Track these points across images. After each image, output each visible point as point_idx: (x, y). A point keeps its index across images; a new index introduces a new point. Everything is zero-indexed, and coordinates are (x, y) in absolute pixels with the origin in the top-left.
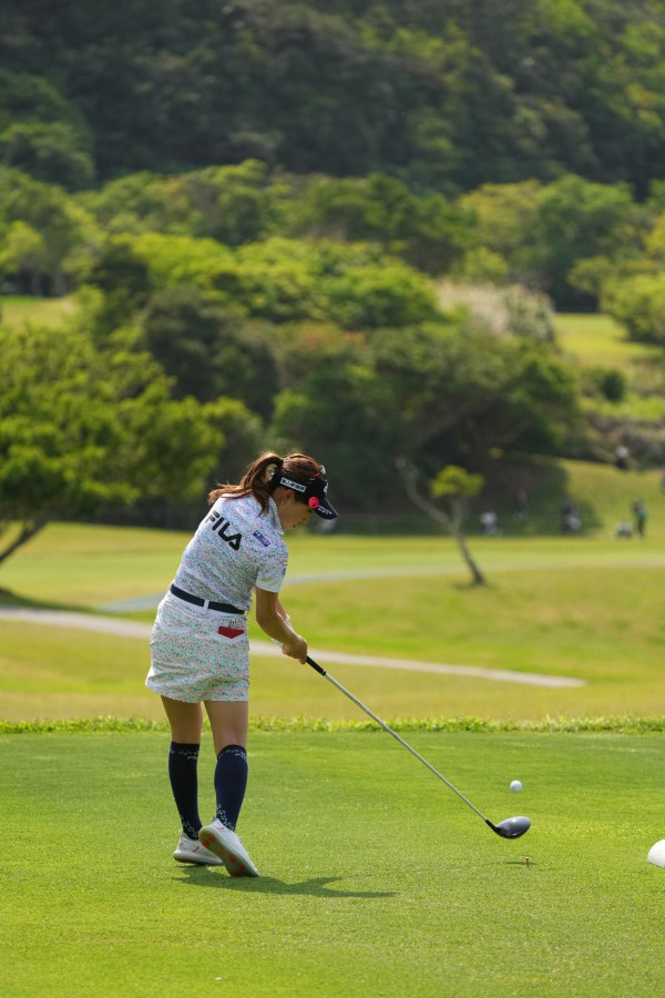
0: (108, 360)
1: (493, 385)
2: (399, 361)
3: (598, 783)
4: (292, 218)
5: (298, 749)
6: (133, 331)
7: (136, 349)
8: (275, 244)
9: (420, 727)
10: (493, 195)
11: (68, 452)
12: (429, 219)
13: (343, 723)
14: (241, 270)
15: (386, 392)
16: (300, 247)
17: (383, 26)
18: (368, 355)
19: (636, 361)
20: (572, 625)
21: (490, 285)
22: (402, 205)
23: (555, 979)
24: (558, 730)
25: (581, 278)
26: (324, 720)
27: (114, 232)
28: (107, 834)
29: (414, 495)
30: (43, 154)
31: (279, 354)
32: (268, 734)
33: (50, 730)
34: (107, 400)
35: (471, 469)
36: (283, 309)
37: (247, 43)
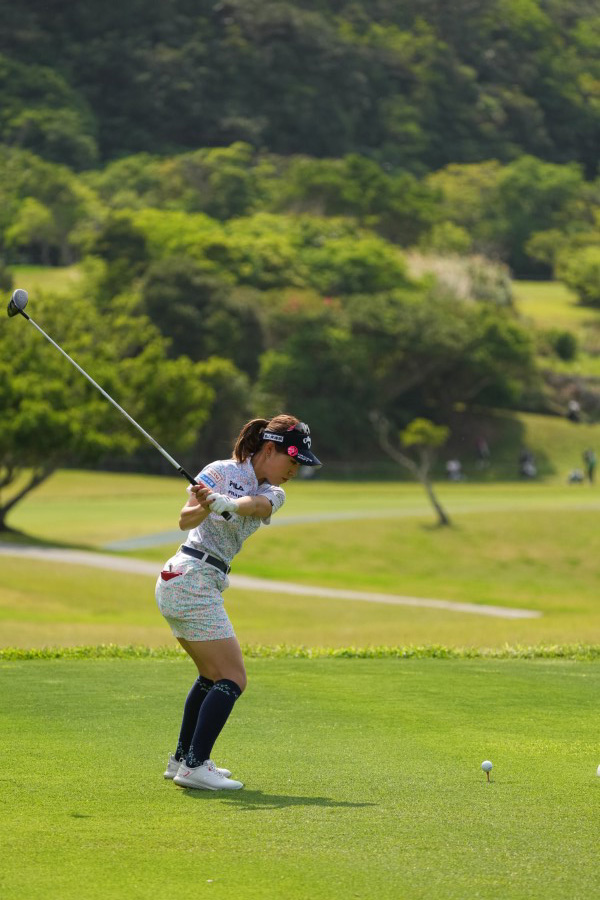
0: (110, 324)
1: (458, 346)
2: (371, 324)
3: (552, 705)
4: (276, 195)
5: (281, 674)
6: (133, 297)
7: (135, 313)
8: (260, 218)
9: (392, 654)
10: (457, 174)
11: (74, 406)
12: (399, 196)
13: (322, 651)
14: (230, 242)
15: (360, 352)
16: (283, 221)
17: (358, 21)
18: (344, 319)
19: (586, 324)
20: (529, 562)
21: (455, 255)
22: (375, 183)
23: (513, 882)
24: (516, 657)
25: (537, 249)
26: (304, 648)
27: (115, 208)
28: (109, 749)
29: (386, 445)
30: (51, 137)
31: (264, 317)
33: (58, 656)
34: (109, 360)
35: (437, 421)
36: (268, 277)
37: (236, 37)
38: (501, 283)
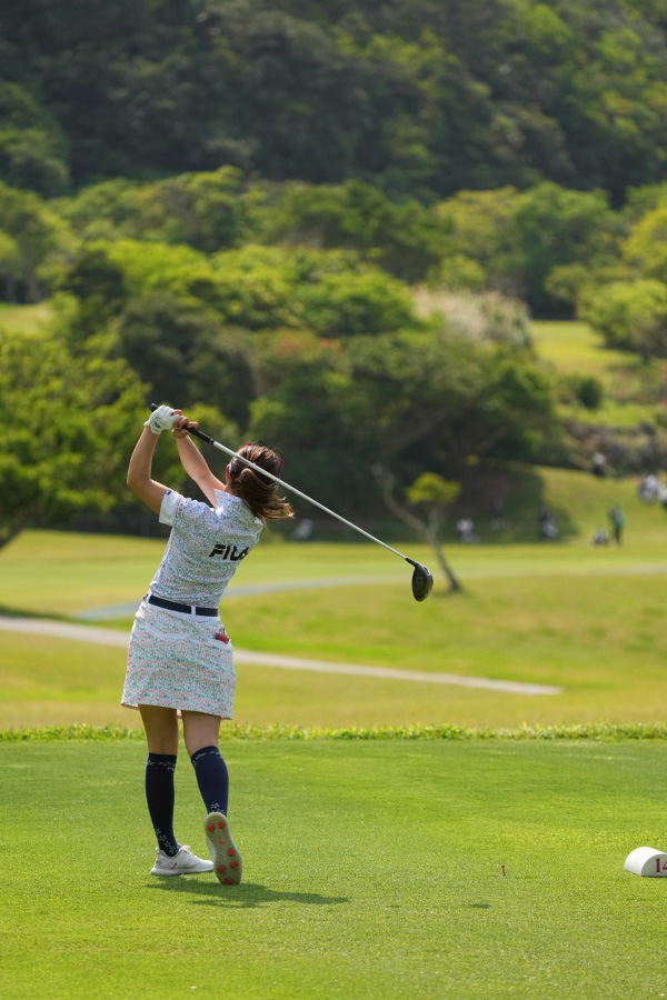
0: (84, 367)
1: (469, 392)
2: (374, 368)
3: (575, 790)
4: (268, 225)
5: (274, 758)
6: (108, 338)
7: (111, 356)
8: (251, 251)
9: (397, 734)
10: (470, 202)
11: (43, 459)
12: (405, 226)
13: (320, 731)
14: (217, 277)
15: (361, 399)
16: (276, 253)
17: (358, 33)
18: (345, 362)
19: (612, 369)
20: (549, 633)
21: (467, 292)
22: (378, 213)
23: (531, 988)
24: (535, 738)
25: (558, 285)
26: (300, 728)
27: (89, 238)
28: (82, 842)
29: (390, 502)
30: (18, 160)
31: (255, 361)
32: (244, 742)
33: (25, 738)
34: (82, 407)
35: (446, 473)
36: (259, 316)
37: (223, 49)
38: (518, 324)
